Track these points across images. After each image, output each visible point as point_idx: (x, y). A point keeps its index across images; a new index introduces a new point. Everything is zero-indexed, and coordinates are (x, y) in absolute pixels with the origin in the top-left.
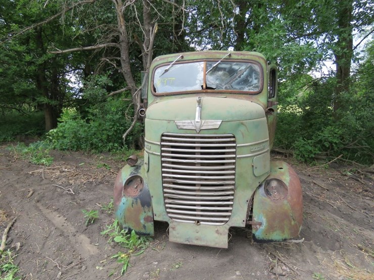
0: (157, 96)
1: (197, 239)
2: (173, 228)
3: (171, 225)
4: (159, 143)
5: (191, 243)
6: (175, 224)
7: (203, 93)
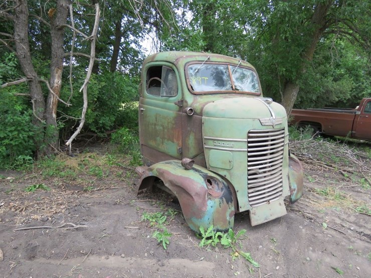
0: (195, 94)
1: (271, 215)
2: (254, 214)
3: (251, 212)
4: (246, 140)
5: (268, 220)
6: (254, 209)
7: (233, 93)
